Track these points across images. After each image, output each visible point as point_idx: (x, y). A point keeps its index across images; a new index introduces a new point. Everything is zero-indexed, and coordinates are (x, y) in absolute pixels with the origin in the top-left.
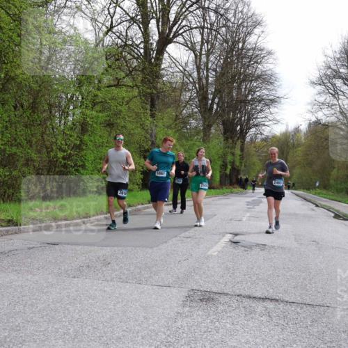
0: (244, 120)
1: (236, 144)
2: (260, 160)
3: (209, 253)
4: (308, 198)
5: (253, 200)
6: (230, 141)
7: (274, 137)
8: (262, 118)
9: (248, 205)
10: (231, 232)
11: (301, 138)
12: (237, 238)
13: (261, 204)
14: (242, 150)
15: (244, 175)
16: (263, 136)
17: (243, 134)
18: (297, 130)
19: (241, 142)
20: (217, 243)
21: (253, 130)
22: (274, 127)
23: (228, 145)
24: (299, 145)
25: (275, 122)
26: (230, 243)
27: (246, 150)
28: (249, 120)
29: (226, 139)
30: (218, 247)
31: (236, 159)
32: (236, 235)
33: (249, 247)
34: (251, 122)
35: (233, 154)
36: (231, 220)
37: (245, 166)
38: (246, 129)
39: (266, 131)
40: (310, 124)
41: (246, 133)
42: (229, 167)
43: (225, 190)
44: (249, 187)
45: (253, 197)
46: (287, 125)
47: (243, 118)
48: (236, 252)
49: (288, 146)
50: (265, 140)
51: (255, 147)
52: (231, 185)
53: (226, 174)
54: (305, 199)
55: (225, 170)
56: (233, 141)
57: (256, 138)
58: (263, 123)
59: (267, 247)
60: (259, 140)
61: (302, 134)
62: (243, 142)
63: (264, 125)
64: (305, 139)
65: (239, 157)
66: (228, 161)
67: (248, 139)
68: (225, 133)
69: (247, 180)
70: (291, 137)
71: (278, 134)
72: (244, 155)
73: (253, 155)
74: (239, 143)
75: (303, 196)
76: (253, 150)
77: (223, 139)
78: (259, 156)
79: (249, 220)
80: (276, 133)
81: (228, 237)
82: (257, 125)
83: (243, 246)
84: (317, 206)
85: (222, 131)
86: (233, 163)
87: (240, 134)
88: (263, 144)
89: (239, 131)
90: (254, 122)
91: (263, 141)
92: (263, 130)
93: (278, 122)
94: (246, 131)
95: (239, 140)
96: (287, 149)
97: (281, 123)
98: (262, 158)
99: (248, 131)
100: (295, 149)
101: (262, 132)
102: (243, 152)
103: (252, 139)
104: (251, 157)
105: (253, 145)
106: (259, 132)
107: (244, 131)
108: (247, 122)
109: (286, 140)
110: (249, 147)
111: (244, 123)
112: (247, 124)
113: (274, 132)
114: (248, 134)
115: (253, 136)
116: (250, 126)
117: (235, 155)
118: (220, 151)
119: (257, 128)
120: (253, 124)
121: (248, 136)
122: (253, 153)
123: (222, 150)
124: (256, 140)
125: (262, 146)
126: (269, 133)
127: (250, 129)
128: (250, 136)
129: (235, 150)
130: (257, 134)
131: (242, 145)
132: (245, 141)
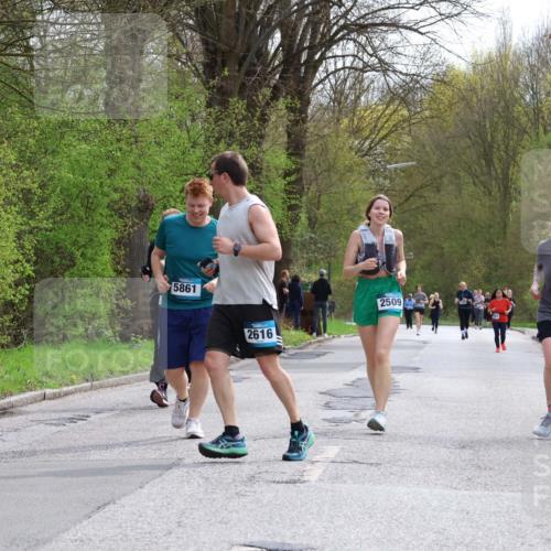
0: (301, 3)
1: (264, 119)
5: (352, 384)
6: (238, 105)
7: (444, 80)
9: (328, 406)
10: (256, 539)
14: (296, 147)
15: (309, 265)
16: (393, 79)
17: (297, 72)
19: (290, 109)
21: (344, 50)
23: (226, 124)
27: (311, 149)
29: (219, 98)
34: (334, 11)
35: (255, 170)
36: (252, 478)
37: (312, 223)
38: (312, 49)
39: (407, 54)
41: (313, 66)
44: (332, 324)
45: (353, 367)
46: (504, 23)
49: (510, 121)
50: (403, 95)
51: (356, 132)
56: (251, 106)
57: (360, 88)
58: (391, 14)
60: (372, 97)
62: (299, 112)
63: (395, 25)
67: (321, 95)
68: (211, 69)
69: (321, 288)
70: (525, 78)
71: (462, 66)
72: (307, 172)
73: (350, 169)
74: (279, 115)
76: (344, 148)
77: (202, 99)
78: (373, 173)
79: (337, 478)
80: (452, 60)
82: (360, 28)
85: (199, 58)
87: (284, 71)
88: (396, 118)
89: (280, 55)
90: (347, 12)
91: (392, 100)
92: (391, 48)
93: (459, 9)
94: (311, 56)
95: (281, 99)
96: (506, 136)
97: (475, 13)
98: (392, 180)
99: (323, 57)
100: (546, 132)
101: (387, 57)
102: (301, 156)
103: (342, 93)
104: (341, 180)
105: (346, 121)
106: (374, 60)
107: (304, 57)
108: (315, 13)
109: (502, 94)
110: (326, 131)
111: (299, 19)
112: (314, 25)
113: (446, 54)
114: (321, 69)
115: (345, 80)
116: (329, 31)
117: (264, 173)
118: (194, 158)
119: (362, 39)
120: (342, 22)
121: (321, 81)
122: (349, 158)
123: (199, 152)
124: (358, 98)
125: (391, 123)
126: (418, 61)
127: (329, 47)
128: (333, 81)
129: (265, 146)
130: (362, 71)
131: (296, 123)
132: (308, 102)
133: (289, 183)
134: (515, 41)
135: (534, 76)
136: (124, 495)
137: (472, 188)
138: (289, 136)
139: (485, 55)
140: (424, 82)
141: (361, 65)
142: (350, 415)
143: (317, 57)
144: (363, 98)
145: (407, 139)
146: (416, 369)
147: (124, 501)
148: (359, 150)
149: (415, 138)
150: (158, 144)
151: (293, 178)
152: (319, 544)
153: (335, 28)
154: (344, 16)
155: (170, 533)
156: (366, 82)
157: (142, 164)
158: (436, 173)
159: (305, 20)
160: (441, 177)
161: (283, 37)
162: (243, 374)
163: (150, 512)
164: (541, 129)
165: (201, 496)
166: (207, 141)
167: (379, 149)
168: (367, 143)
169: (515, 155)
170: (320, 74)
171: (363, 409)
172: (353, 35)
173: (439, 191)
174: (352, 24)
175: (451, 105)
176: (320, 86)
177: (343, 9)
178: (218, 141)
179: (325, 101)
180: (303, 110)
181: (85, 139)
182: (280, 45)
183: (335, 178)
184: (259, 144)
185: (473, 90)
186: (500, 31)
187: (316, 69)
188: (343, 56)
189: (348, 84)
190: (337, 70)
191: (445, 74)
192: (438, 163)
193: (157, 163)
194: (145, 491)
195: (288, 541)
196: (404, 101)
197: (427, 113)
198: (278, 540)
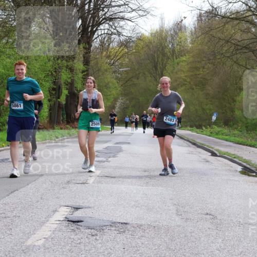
0: (89, 9)
2: (117, 78)
3: (29, 242)
4: (199, 141)
5: (106, 148)
7: (141, 39)
8: (119, 6)
9: (97, 156)
10: (69, 204)
11: (186, 39)
12: (78, 215)
13: (121, 155)
14: (86, 62)
16: (122, 38)
17: (87, 34)
18: (179, 27)
19: (85, 48)
20: (43, 223)
22: (140, 21)
24: (182, 52)
25: (141, 13)
26: (66, 223)
27: (92, 63)
28: (97, 9)
30: (45, 231)
31: (76, 78)
32: (77, 209)
33: (99, 229)
34: (101, 13)
35: (71, 70)
36: (68, 182)
38: (93, 26)
39: (128, 29)
40: (200, 15)
41: (93, 33)
42: (65, 92)
43: (58, 132)
45: (106, 142)
46: (162, 19)
47: (87, 7)
48: (76, 237)
49: (164, 54)
50: (125, 44)
51: (108, 57)
52: (68, 123)
53: (59, 104)
54: (194, 144)
55: (59, 98)
57: (110, 41)
58: (121, 14)
59: (129, 227)
60: (114, 45)
61: (188, 33)
62: (88, 49)
63: (123, 18)
64: (193, 42)
65: (80, 75)
66: (62, 82)
67: (96, 43)
70: (169, 39)
71: (147, 34)
72: (91, 71)
73: (106, 71)
74: (80, 50)
75: (191, 138)
76: (104, 63)
78: (115, 72)
79: (99, 182)
80: (143, 32)
81: (63, 212)
82: (111, 19)
83: (89, 228)
84: (214, 154)
86: (71, 85)
87: (82, 35)
88: (123, 52)
89: (81, 28)
90: (106, 13)
91: (121, 46)
92: (121, 27)
93: (146, 13)
94: (92, 29)
95: (81, 45)
96: (162, 60)
97: (152, 15)
98: (121, 75)
99: (97, 30)
100: (176, 58)
101: (120, 30)
102: (88, 65)
103: (103, 42)
104: (102, 74)
105: (105, 53)
106: (115, 31)
107: (90, 29)
108: (94, 13)
109: (161, 44)
110: (98, 56)
111: (88, 15)
112: (93, 17)
113: (141, 30)
114: (96, 34)
115: (105, 38)
116: (99, 20)
117: (75, 71)
118: (49, 65)
119: (111, 23)
120: (104, 17)
121: (96, 38)
122: (106, 66)
123: (51, 63)
124: (109, 44)
125: (121, 54)
126: (131, 32)
127: (99, 26)
128: (100, 38)
129: (75, 62)
130: (111, 35)
131: (86, 53)
132: (91, 46)
133: (84, 75)
134: (166, 25)
135: (172, 38)
136: (21, 188)
137: (150, 78)
138: (84, 58)
139: (155, 30)
140: (133, 39)
141: (110, 33)
142: (105, 159)
143: (94, 29)
144: (111, 45)
145: (127, 60)
146: (129, 143)
147: (21, 190)
148: (110, 63)
149: (130, 60)
150: (36, 60)
151: (85, 73)
152: (93, 206)
153: (101, 19)
154: (105, 14)
155: (38, 201)
156: (112, 39)
157: (30, 67)
158: (137, 72)
159: (90, 16)
160: (139, 74)
161: (82, 22)
162: (66, 144)
163: (31, 194)
164: (175, 57)
165: (49, 188)
166: (54, 59)
167: (117, 63)
168: (112, 61)
169: (165, 66)
170: (95, 36)
171: (110, 157)
172: (108, 22)
173: (138, 79)
174: (107, 17)
175: (143, 48)
176: (96, 40)
177: (104, 12)
178: (58, 59)
179: (97, 45)
180: (89, 48)
181: (9, 57)
182: (81, 25)
183: (100, 73)
184: (73, 60)
185: (151, 43)
186: (160, 22)
187: (94, 34)
188: (104, 29)
189: (106, 39)
190: (102, 34)
191: (141, 36)
192: (138, 69)
193: (35, 67)
194: (29, 186)
195: (81, 205)
196: (126, 46)
197: (134, 51)
198: (78, 204)
